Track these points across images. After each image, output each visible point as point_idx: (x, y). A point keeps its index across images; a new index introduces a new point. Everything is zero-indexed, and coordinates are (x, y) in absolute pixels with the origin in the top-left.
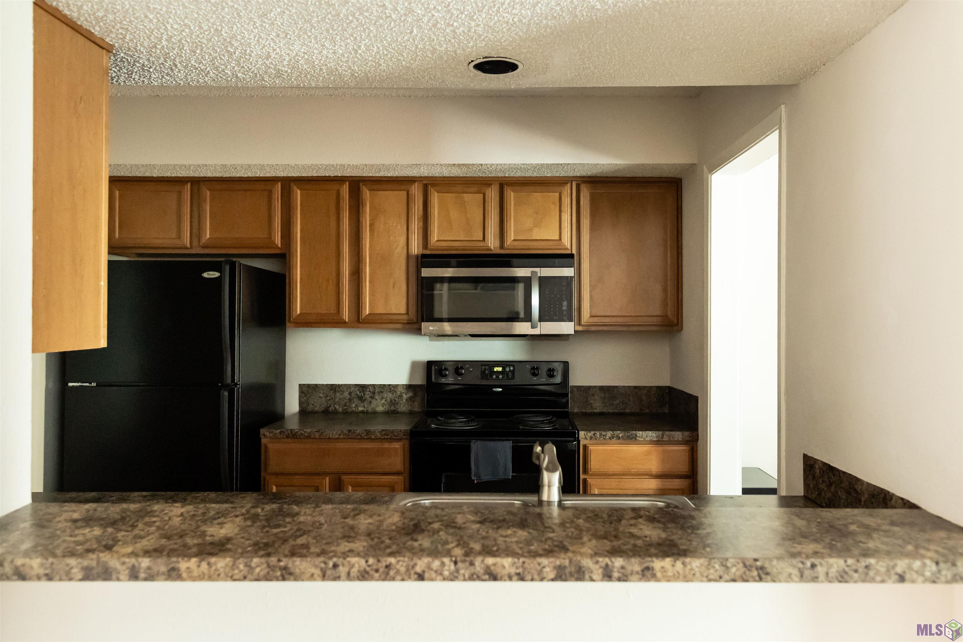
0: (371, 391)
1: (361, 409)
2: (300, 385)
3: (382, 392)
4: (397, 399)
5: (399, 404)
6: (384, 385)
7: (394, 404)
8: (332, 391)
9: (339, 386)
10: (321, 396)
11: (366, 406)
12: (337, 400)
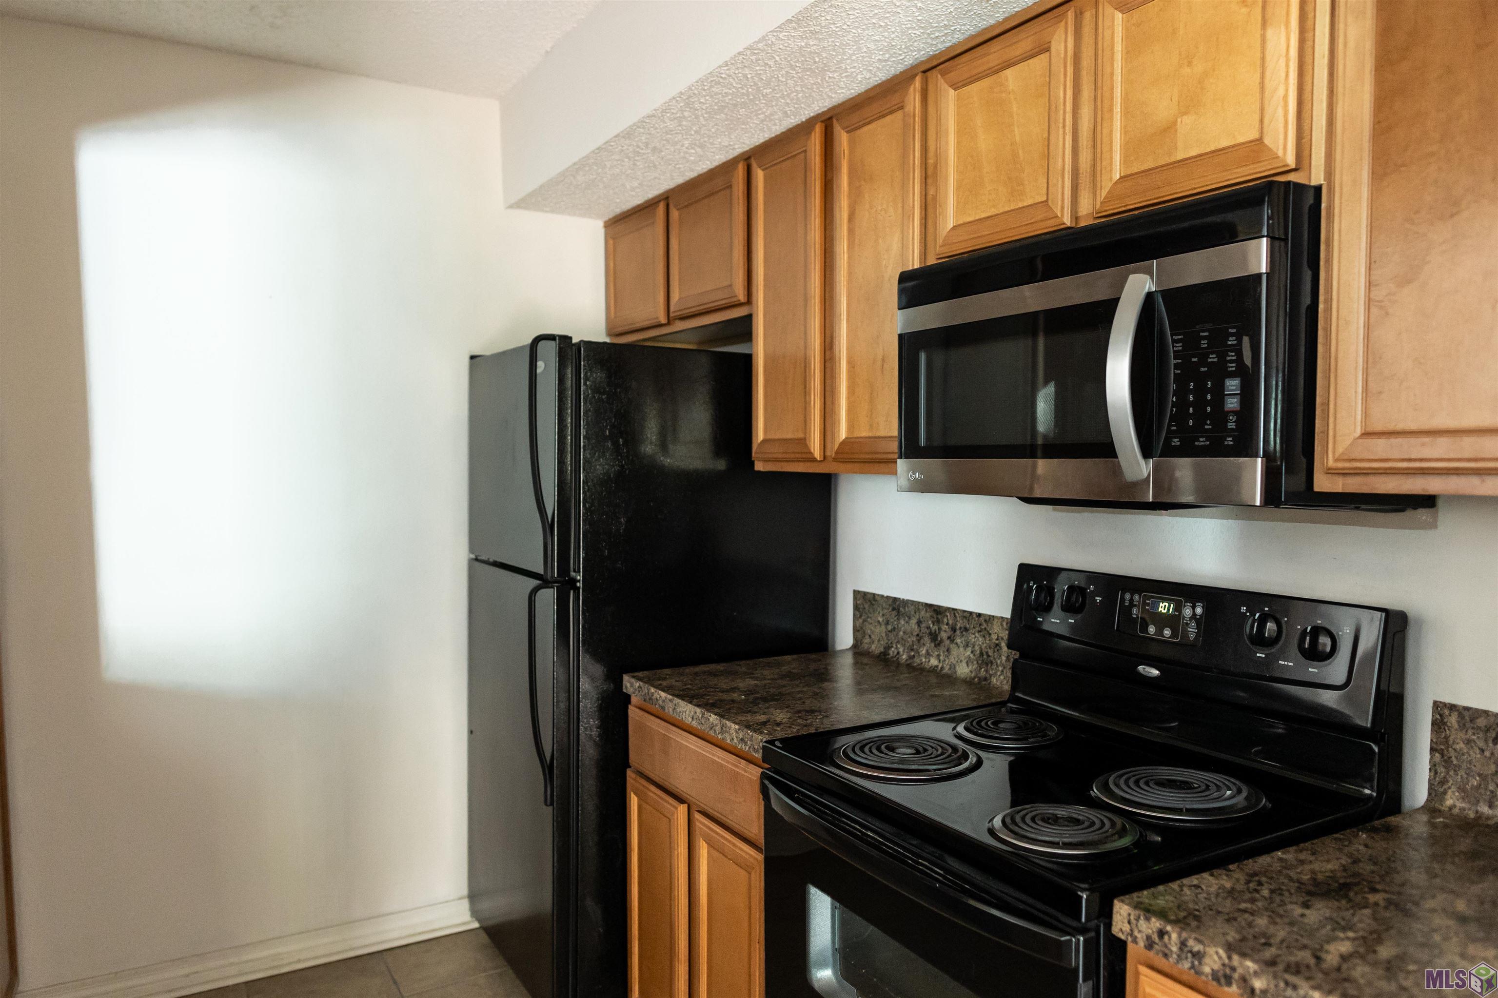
0: (951, 622)
1: (934, 662)
2: (855, 591)
3: (966, 630)
4: (991, 653)
5: (994, 667)
6: (971, 613)
7: (987, 664)
8: (895, 613)
9: (906, 603)
10: (880, 619)
11: (942, 658)
12: (901, 633)
